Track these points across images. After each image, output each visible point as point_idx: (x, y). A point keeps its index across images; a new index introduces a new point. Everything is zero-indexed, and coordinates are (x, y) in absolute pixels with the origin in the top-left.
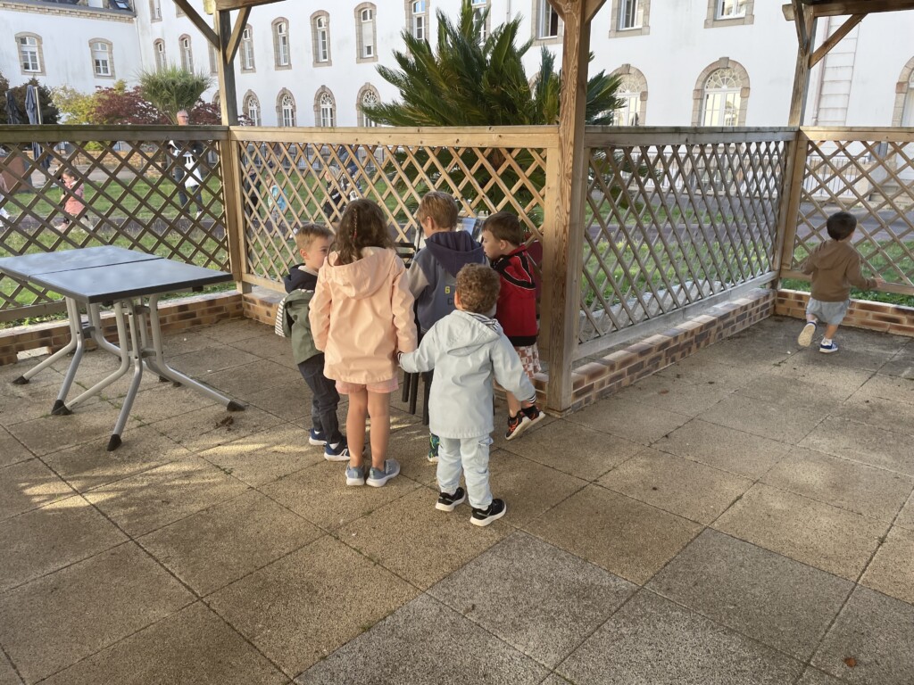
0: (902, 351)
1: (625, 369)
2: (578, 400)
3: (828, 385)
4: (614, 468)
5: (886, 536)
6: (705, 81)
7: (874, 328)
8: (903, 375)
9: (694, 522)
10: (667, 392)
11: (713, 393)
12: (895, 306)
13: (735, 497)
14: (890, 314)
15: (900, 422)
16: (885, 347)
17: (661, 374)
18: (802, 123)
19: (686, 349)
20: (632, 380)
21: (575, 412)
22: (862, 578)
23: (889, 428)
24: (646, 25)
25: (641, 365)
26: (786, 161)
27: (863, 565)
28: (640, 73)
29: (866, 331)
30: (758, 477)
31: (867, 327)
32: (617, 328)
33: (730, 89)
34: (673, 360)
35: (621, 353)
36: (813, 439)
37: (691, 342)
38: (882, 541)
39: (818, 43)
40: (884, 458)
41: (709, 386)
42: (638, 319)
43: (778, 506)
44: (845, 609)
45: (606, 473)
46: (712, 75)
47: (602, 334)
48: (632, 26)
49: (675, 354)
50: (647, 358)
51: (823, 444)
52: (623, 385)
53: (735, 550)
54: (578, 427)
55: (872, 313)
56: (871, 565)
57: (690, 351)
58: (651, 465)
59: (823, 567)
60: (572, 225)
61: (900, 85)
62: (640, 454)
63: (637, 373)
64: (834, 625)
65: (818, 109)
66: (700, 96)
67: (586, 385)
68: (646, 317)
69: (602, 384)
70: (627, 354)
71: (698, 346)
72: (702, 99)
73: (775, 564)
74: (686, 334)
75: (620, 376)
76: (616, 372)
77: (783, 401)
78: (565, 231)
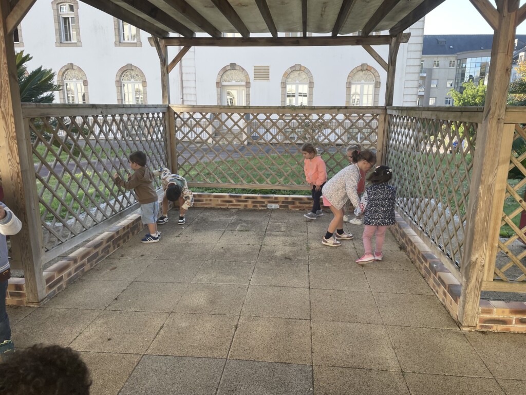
0: (235, 217)
1: (85, 260)
2: (52, 291)
3: (204, 243)
4: (80, 333)
5: (238, 324)
6: (121, 77)
7: (222, 207)
8: (236, 230)
9: (136, 354)
10: (115, 268)
11: (144, 262)
12: (229, 194)
13: (159, 327)
14: (227, 199)
15: (238, 255)
16: (227, 216)
17: (112, 256)
18: (169, 103)
19: (126, 237)
20: (91, 265)
21: (51, 299)
22: (229, 355)
23: (233, 260)
24: (79, 41)
25: (97, 254)
26: (165, 123)
27: (229, 346)
28: (80, 70)
29: (219, 209)
30: (172, 310)
31: (219, 207)
32: (74, 235)
33: (136, 81)
34: (118, 246)
35: (81, 249)
36: (199, 276)
37: (128, 233)
38: (236, 327)
39: (170, 60)
40: (233, 278)
41: (142, 258)
42: (89, 225)
43: (184, 325)
44: (222, 378)
45: (75, 339)
46: (125, 73)
47: (64, 240)
48: (70, 40)
49: (119, 242)
50: (100, 249)
51: (204, 278)
52: (86, 270)
53: (161, 364)
54: (54, 310)
55: (220, 199)
56: (233, 344)
57: (128, 238)
58: (105, 323)
59: (209, 356)
60: (23, 171)
61: (217, 83)
62: (99, 317)
63: (94, 260)
64: (218, 392)
65: (183, 95)
66: (119, 84)
67: (56, 279)
68: (95, 223)
69: (70, 274)
70: (86, 249)
71: (133, 234)
72: (121, 86)
73: (184, 364)
74: (124, 228)
75: (83, 265)
76: (79, 263)
77: (182, 257)
78: (18, 176)
